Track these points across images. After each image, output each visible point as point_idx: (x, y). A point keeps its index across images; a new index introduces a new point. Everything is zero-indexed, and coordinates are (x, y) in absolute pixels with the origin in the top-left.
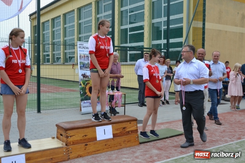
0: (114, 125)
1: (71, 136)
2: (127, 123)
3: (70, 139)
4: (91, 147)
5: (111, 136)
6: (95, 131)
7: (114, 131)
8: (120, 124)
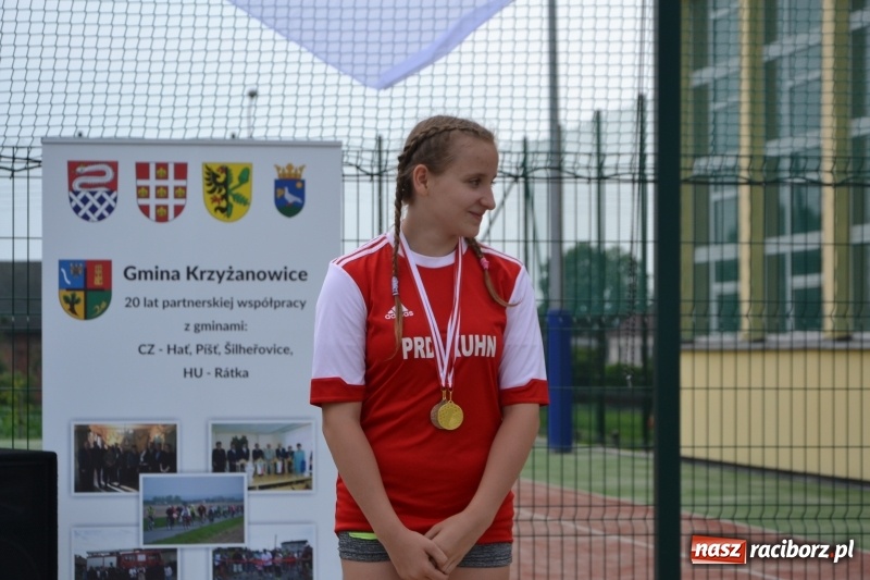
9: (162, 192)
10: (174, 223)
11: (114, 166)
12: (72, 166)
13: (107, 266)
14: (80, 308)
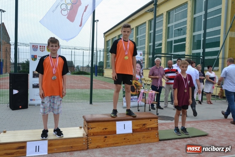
0: (134, 121)
1: (91, 128)
2: (147, 120)
3: (91, 131)
4: (111, 139)
5: (131, 131)
6: (116, 125)
7: (134, 126)
8: (140, 120)
9: (42, 49)
10: (43, 52)
11: (37, 46)
12: (33, 46)
13: (36, 56)
14: (34, 60)
